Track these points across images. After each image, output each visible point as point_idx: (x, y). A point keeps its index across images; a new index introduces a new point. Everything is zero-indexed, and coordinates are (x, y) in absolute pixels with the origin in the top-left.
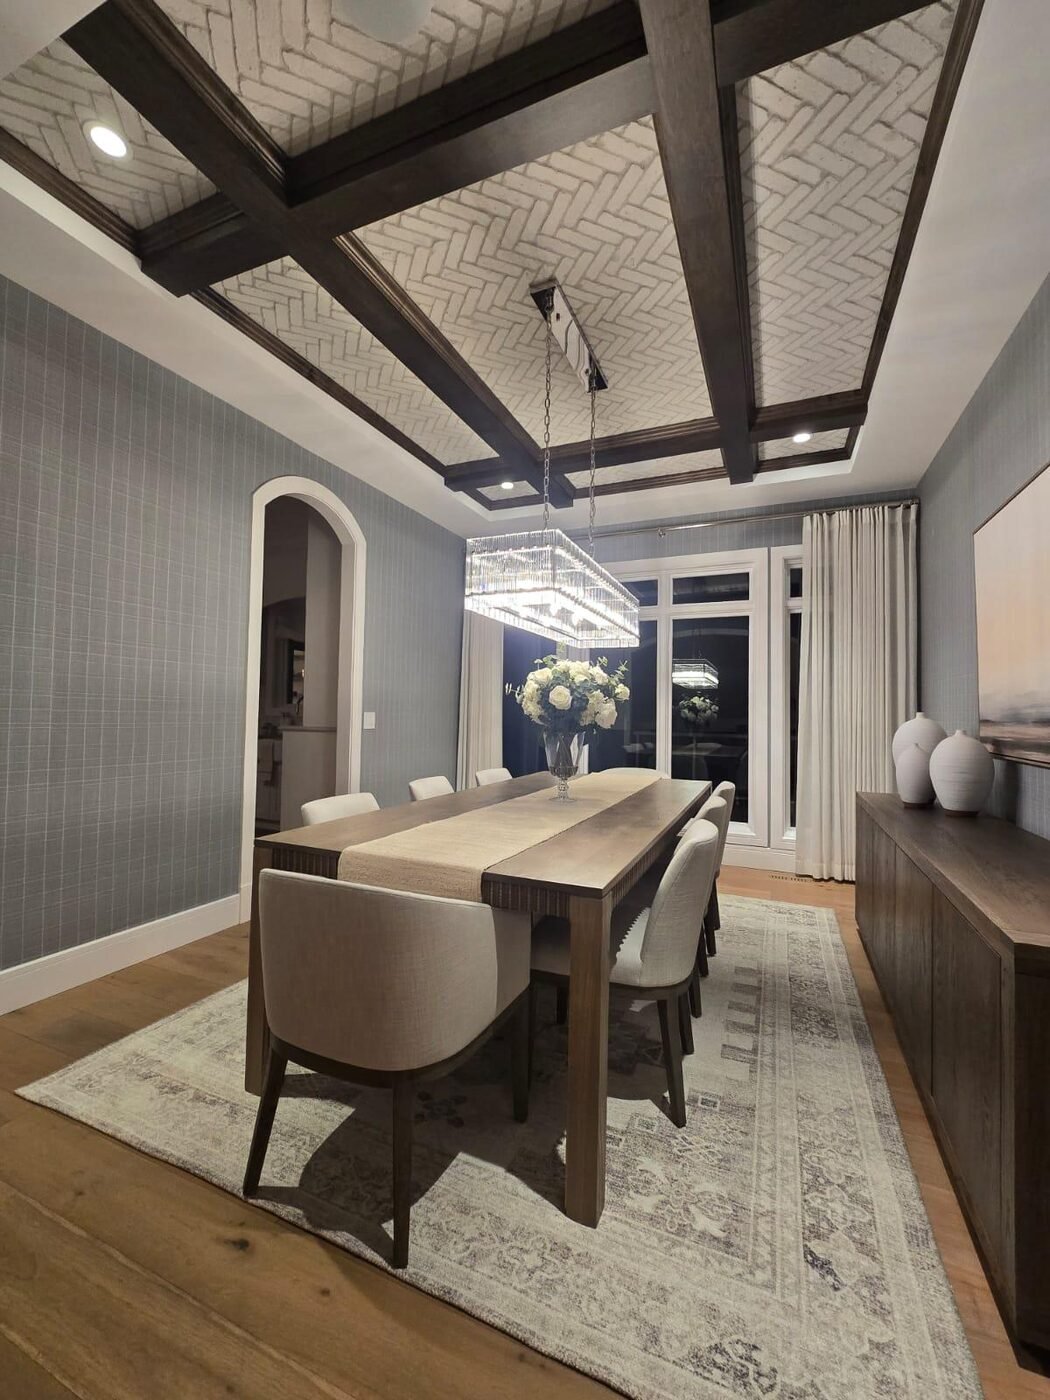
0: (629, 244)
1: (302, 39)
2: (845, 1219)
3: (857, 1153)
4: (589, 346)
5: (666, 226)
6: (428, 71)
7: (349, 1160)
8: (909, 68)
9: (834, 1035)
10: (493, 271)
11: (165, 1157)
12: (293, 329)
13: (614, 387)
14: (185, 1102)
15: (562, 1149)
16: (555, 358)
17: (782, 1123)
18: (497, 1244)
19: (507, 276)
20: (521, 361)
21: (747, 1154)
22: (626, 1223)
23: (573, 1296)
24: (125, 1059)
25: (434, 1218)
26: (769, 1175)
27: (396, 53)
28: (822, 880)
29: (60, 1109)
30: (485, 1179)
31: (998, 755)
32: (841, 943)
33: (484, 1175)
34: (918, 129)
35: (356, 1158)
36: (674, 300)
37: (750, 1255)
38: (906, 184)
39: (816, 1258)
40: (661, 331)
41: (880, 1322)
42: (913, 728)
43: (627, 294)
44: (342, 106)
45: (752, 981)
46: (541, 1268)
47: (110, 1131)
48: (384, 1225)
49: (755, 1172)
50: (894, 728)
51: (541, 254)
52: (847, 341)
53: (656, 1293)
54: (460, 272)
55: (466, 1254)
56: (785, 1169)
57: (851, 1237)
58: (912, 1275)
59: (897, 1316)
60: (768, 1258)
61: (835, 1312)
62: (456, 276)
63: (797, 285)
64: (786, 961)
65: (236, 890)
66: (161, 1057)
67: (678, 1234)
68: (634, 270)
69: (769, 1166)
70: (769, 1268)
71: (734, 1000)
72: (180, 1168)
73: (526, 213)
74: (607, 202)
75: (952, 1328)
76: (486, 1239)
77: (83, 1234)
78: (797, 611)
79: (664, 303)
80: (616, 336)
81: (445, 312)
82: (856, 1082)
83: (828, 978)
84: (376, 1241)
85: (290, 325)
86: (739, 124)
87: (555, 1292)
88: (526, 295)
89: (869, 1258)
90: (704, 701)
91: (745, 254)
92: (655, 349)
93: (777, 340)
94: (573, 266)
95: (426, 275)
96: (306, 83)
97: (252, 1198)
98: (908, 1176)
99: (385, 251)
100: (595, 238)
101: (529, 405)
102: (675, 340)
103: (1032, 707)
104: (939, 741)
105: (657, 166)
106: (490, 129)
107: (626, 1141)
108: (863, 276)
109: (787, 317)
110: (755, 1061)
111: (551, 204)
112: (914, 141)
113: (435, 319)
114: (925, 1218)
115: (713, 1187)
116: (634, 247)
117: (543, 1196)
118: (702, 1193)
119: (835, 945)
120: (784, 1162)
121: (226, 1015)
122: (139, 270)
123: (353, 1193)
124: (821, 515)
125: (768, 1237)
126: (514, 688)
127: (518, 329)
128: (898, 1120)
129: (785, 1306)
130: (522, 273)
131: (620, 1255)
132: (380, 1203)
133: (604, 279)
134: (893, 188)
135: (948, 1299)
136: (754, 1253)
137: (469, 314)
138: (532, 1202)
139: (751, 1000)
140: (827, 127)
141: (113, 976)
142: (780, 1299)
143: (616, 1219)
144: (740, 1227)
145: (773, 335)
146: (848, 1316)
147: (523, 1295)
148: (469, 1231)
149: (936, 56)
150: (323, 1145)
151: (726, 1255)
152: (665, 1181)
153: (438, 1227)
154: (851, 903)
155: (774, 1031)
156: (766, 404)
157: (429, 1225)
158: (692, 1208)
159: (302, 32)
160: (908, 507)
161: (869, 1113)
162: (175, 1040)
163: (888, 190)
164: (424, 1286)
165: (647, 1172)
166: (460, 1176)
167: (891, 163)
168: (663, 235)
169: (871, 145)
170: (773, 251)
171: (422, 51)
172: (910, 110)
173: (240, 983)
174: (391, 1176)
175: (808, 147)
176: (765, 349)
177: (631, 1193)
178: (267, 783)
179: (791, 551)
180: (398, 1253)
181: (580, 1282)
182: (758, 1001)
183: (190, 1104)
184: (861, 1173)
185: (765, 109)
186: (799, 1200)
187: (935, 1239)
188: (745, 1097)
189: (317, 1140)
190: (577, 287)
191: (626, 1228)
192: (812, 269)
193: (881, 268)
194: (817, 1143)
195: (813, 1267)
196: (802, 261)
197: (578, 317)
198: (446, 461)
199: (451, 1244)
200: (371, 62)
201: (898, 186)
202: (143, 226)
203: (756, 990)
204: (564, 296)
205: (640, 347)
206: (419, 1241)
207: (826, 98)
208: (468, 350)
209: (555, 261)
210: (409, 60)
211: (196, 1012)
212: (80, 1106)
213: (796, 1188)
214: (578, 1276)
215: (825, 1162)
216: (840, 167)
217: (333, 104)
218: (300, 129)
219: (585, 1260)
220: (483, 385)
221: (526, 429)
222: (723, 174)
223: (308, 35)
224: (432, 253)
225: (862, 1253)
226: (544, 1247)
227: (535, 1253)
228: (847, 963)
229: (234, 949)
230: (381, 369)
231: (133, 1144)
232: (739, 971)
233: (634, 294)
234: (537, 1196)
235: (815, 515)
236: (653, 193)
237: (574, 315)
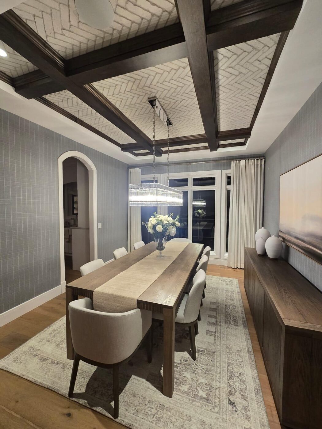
0: (179, 89)
1: (69, 27)
2: (239, 388)
3: (242, 365)
4: (167, 115)
5: (191, 84)
6: (113, 38)
7: (100, 381)
8: (266, 47)
9: (237, 324)
10: (136, 94)
11: (43, 386)
12: (69, 107)
13: (175, 125)
14: (49, 364)
15: (162, 371)
16: (156, 118)
17: (223, 356)
18: (144, 406)
19: (140, 95)
20: (145, 118)
21: (213, 368)
22: (180, 395)
23: (165, 422)
24: (28, 349)
25: (126, 399)
26: (219, 375)
27: (101, 32)
28: (235, 268)
29: (8, 371)
30: (140, 384)
31: (284, 242)
32: (239, 291)
33: (140, 382)
34: (269, 63)
35: (102, 380)
36: (194, 103)
37: (214, 403)
38: (265, 76)
39: (231, 402)
40: (189, 111)
41: (247, 421)
42: (261, 232)
43: (179, 102)
44: (84, 47)
45: (215, 307)
46: (156, 413)
47: (25, 377)
48: (111, 403)
49: (215, 374)
50: (256, 231)
51: (151, 90)
52: (245, 115)
53: (188, 418)
54: (125, 94)
55: (135, 411)
56: (223, 373)
57: (240, 394)
58: (256, 405)
59: (252, 419)
60: (218, 403)
61: (236, 419)
62: (123, 95)
63: (231, 101)
64: (224, 299)
65: (60, 284)
66: (39, 348)
67: (194, 398)
68: (181, 95)
69: (219, 372)
70: (219, 407)
71: (210, 314)
72: (48, 389)
73: (146, 79)
74: (172, 77)
75: (266, 421)
76: (141, 405)
77: (19, 417)
78: (230, 189)
79: (191, 104)
80: (176, 112)
81: (120, 104)
82: (242, 341)
83: (236, 305)
84: (109, 409)
85: (68, 106)
86: (214, 58)
87: (161, 421)
88: (147, 101)
89: (245, 400)
90: (202, 211)
91: (215, 92)
92: (187, 116)
93: (225, 115)
94: (162, 94)
95: (114, 94)
96: (71, 39)
97: (72, 398)
98: (256, 372)
99: (100, 87)
100: (169, 86)
101: (148, 129)
102: (193, 114)
103: (293, 232)
104: (268, 238)
105: (188, 68)
106: (135, 58)
107: (180, 366)
108: (251, 99)
109: (228, 109)
110: (215, 335)
111: (155, 77)
112: (267, 66)
113: (117, 106)
114: (260, 385)
115: (203, 380)
116: (181, 89)
117: (157, 388)
118: (201, 383)
119: (238, 292)
120: (223, 370)
121: (59, 330)
122: (14, 91)
123: (102, 393)
124: (237, 161)
125: (218, 396)
126: (145, 223)
127: (144, 110)
128: (254, 353)
129: (223, 419)
130: (145, 95)
131: (178, 407)
132: (110, 396)
133: (171, 97)
134: (260, 77)
135: (265, 412)
136: (215, 402)
137: (128, 105)
138: (154, 391)
139: (214, 314)
140: (241, 61)
141: (22, 317)
142: (221, 416)
143: (177, 394)
144: (211, 393)
145: (224, 113)
146: (239, 420)
147: (152, 423)
148: (136, 403)
149: (274, 44)
150: (92, 376)
151: (207, 403)
152: (191, 380)
153: (127, 402)
154: (243, 276)
155: (221, 324)
156: (221, 130)
157: (124, 402)
158: (198, 388)
159: (69, 24)
160: (262, 159)
161: (246, 351)
162: (44, 341)
163: (259, 78)
164: (124, 424)
165: (186, 377)
166: (132, 384)
167: (260, 71)
168: (190, 87)
169: (254, 66)
170: (224, 92)
171: (111, 32)
172: (266, 57)
173: (63, 317)
174: (113, 386)
175: (235, 65)
176: (221, 117)
177: (181, 385)
178: (67, 242)
179: (228, 171)
180: (115, 414)
181: (168, 417)
182: (217, 314)
183: (50, 365)
184: (243, 372)
185: (223, 55)
186: (227, 382)
187: (262, 392)
188: (213, 348)
189: (90, 375)
190: (163, 99)
191: (180, 397)
192: (236, 97)
193: (256, 98)
194: (232, 363)
195: (230, 405)
196: (233, 95)
197: (163, 107)
198: (121, 143)
199: (131, 408)
200: (94, 34)
201: (262, 77)
202: (14, 77)
203: (215, 310)
204: (159, 101)
205: (183, 115)
206: (122, 408)
207: (241, 53)
208: (128, 114)
209: (156, 92)
210: (106, 35)
211: (49, 330)
212: (15, 369)
213: (226, 379)
214: (167, 415)
215: (234, 369)
216: (245, 71)
217: (80, 45)
218: (69, 52)
219: (169, 409)
220: (133, 124)
221: (147, 136)
222: (209, 74)
223: (71, 25)
224: (115, 88)
225: (243, 399)
226: (157, 406)
227: (155, 409)
228: (241, 299)
229: (60, 304)
230: (99, 119)
231: (33, 382)
232: (212, 303)
233: (181, 102)
234: (155, 389)
235: (235, 161)
236: (187, 75)
237: (162, 106)
